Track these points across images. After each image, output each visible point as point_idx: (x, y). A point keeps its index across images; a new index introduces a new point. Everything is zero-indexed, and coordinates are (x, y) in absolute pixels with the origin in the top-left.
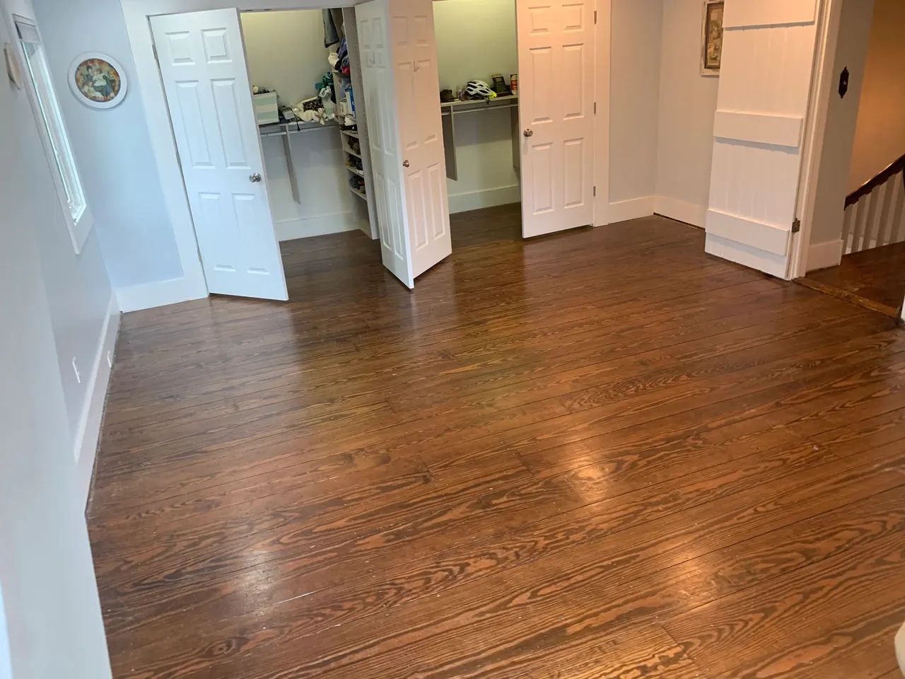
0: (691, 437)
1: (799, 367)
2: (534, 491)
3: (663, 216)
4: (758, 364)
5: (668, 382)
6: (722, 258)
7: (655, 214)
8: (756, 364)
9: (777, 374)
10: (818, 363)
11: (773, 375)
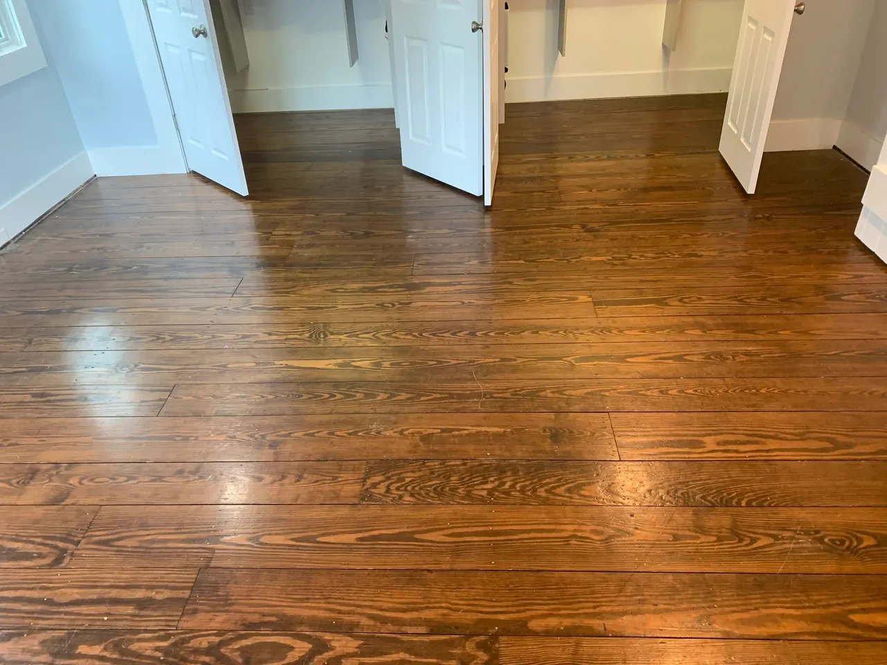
0: (478, 639)
1: (821, 540)
2: (148, 653)
3: (844, 154)
4: (749, 505)
5: (558, 491)
6: (873, 253)
7: (834, 147)
8: (743, 503)
9: (764, 541)
10: (868, 541)
11: (753, 541)
